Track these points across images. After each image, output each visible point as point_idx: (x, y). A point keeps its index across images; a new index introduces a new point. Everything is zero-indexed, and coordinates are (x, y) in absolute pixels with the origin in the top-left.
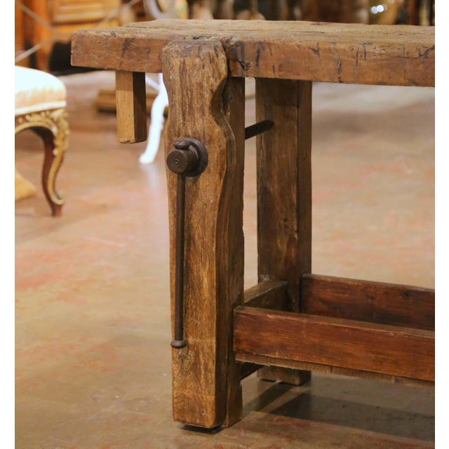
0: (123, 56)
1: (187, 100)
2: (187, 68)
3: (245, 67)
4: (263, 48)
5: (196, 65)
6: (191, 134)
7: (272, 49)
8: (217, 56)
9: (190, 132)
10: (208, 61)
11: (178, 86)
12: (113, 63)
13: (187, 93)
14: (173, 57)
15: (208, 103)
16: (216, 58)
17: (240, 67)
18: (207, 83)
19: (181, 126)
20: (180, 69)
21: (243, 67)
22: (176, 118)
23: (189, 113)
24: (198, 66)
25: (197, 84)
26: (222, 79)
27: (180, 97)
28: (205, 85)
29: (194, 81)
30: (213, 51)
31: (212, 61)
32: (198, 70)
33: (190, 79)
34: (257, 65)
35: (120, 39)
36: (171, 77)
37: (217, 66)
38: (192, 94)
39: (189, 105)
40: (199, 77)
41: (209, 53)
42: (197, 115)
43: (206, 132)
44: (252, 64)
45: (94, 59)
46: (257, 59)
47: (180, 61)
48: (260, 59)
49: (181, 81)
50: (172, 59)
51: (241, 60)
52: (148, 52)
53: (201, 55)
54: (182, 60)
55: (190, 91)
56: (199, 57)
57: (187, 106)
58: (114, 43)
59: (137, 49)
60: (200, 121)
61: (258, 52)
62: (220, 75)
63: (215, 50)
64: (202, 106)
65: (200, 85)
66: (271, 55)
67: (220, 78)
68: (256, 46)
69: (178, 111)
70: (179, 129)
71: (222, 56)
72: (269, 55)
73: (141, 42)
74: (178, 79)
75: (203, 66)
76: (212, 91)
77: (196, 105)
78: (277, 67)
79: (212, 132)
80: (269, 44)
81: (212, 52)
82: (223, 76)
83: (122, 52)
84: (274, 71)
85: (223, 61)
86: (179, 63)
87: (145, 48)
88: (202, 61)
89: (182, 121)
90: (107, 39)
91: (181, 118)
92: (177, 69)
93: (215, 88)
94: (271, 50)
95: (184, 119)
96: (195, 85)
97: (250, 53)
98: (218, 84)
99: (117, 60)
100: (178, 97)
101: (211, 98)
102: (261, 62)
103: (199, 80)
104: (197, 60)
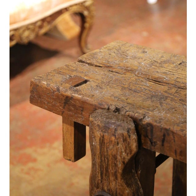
0: (64, 108)
1: (104, 164)
2: (106, 141)
3: (153, 144)
4: (168, 135)
5: (112, 141)
6: (106, 190)
8: (129, 136)
9: (106, 188)
10: (122, 140)
11: (98, 152)
12: (57, 110)
13: (105, 159)
14: (95, 129)
15: (120, 171)
16: (128, 138)
17: (149, 142)
18: (121, 156)
19: (100, 181)
20: (100, 140)
21: (152, 143)
22: (96, 174)
23: (106, 175)
24: (113, 142)
25: (112, 155)
26: (132, 154)
27: (99, 161)
28: (119, 157)
29: (110, 152)
30: (126, 133)
31: (125, 140)
32: (113, 146)
33: (107, 151)
34: (163, 145)
35: (63, 95)
36: (93, 143)
37: (129, 144)
38: (108, 162)
39: (106, 169)
40: (114, 151)
41: (123, 134)
42: (112, 178)
43: (118, 192)
44: (159, 143)
45: (45, 103)
46: (163, 141)
47: (101, 135)
48: (165, 141)
49: (101, 150)
50: (95, 131)
51: (150, 138)
52: (82, 111)
53: (116, 134)
54: (102, 135)
55: (107, 159)
56: (115, 136)
57: (104, 169)
58: (58, 96)
59: (74, 106)
60: (114, 183)
61: (164, 135)
62: (131, 151)
63: (128, 132)
64: (116, 172)
65: (115, 157)
66: (174, 141)
67: (131, 153)
68: (163, 130)
69: (97, 170)
70: (98, 183)
71: (134, 137)
72: (173, 141)
73: (77, 101)
74: (98, 147)
75: (118, 143)
76: (124, 162)
77: (111, 170)
78: (178, 151)
79: (123, 193)
80: (173, 133)
81: (125, 133)
82: (133, 152)
83: (63, 105)
84: (176, 154)
85: (134, 140)
86: (99, 135)
87: (80, 107)
88: (117, 139)
89: (100, 178)
90: (54, 93)
91: (99, 176)
92: (98, 139)
93: (126, 160)
94: (174, 137)
95: (102, 178)
97: (158, 135)
98: (129, 158)
99: (60, 109)
100: (98, 160)
101: (123, 167)
102: (166, 144)
103: (114, 153)
104: (113, 138)
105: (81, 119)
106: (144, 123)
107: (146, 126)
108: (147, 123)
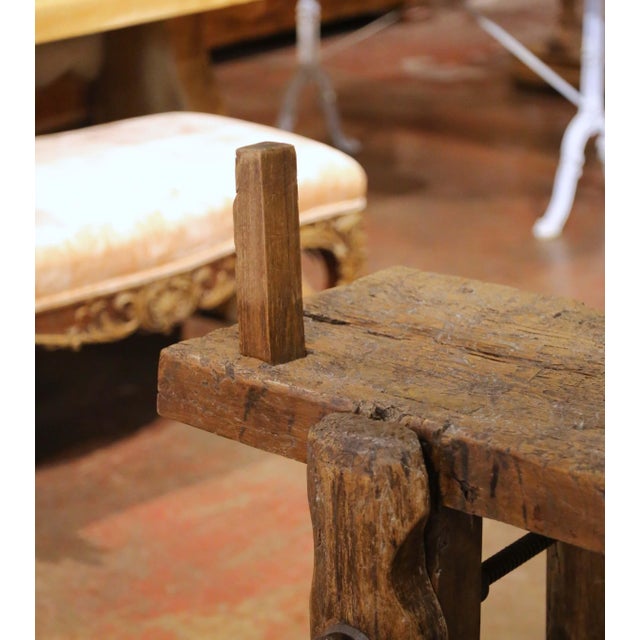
0: (245, 419)
1: (344, 551)
2: (347, 489)
3: (470, 493)
4: (506, 466)
5: (362, 488)
6: (351, 620)
7: (523, 470)
8: (407, 473)
9: (350, 615)
10: (387, 482)
11: (329, 521)
12: (230, 427)
13: (346, 537)
14: (321, 459)
15: (385, 565)
16: (404, 478)
17: (460, 491)
18: (386, 527)
19: (334, 598)
20: (333, 487)
21: (466, 493)
22: (325, 581)
23: (349, 579)
24: (366, 489)
25: (364, 525)
26: (415, 520)
27: (333, 542)
28: (381, 529)
29: (358, 517)
30: (399, 463)
31: (395, 483)
32: (366, 499)
33: (352, 513)
34: (493, 495)
35: (242, 385)
36: (318, 499)
37: (406, 493)
38: (354, 542)
39: (349, 563)
40: (368, 512)
41: (390, 468)
42: (364, 586)
43: (381, 622)
44: (483, 490)
45: (196, 412)
46: (493, 484)
47: (334, 472)
48: (498, 484)
49: (335, 512)
50: (321, 464)
51: (461, 479)
52: (291, 422)
53: (374, 469)
54: (338, 472)
55: (352, 536)
56: (371, 472)
57: (346, 564)
58: (229, 389)
59: (271, 411)
60: (370, 599)
61: (495, 469)
62: (411, 512)
63: (404, 461)
64: (374, 569)
65: (371, 529)
66: (521, 482)
67: (411, 519)
68: (492, 456)
69: (328, 569)
70: (331, 605)
71: (419, 474)
72: (517, 482)
73: (279, 399)
74: (329, 505)
75: (378, 492)
76: (394, 542)
77: (363, 565)
78: (531, 508)
79: (394, 624)
80: (516, 459)
81: (396, 464)
82: (417, 515)
83: (243, 410)
84: (525, 516)
85: (419, 483)
86: (331, 475)
87: (286, 413)
88: (376, 481)
89: (335, 590)
90: (218, 381)
91: (333, 583)
92: (327, 485)
93: (401, 537)
94: (519, 472)
95: (340, 588)
96: (362, 527)
97: (480, 468)
98: (406, 530)
99: (236, 422)
100: (329, 542)
101: (391, 556)
102: (500, 492)
103: (369, 518)
104: (366, 479)
105: (289, 444)
106: (445, 441)
107: (450, 448)
108: (453, 440)
